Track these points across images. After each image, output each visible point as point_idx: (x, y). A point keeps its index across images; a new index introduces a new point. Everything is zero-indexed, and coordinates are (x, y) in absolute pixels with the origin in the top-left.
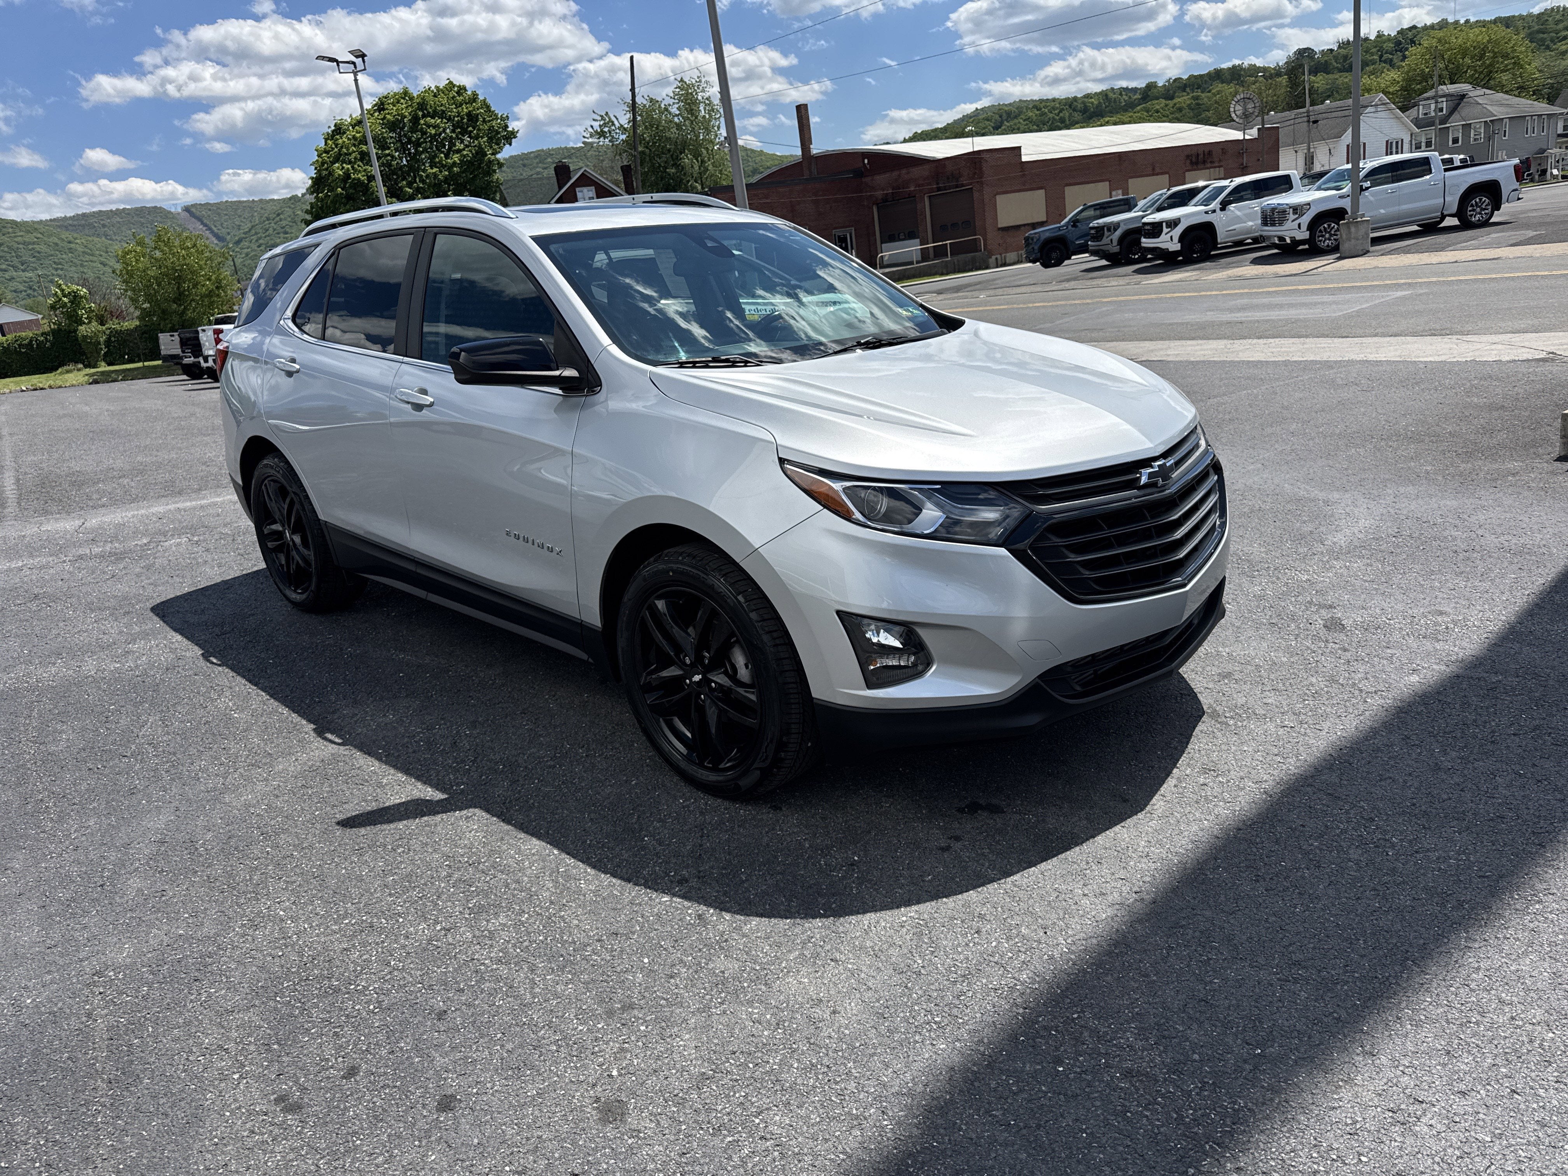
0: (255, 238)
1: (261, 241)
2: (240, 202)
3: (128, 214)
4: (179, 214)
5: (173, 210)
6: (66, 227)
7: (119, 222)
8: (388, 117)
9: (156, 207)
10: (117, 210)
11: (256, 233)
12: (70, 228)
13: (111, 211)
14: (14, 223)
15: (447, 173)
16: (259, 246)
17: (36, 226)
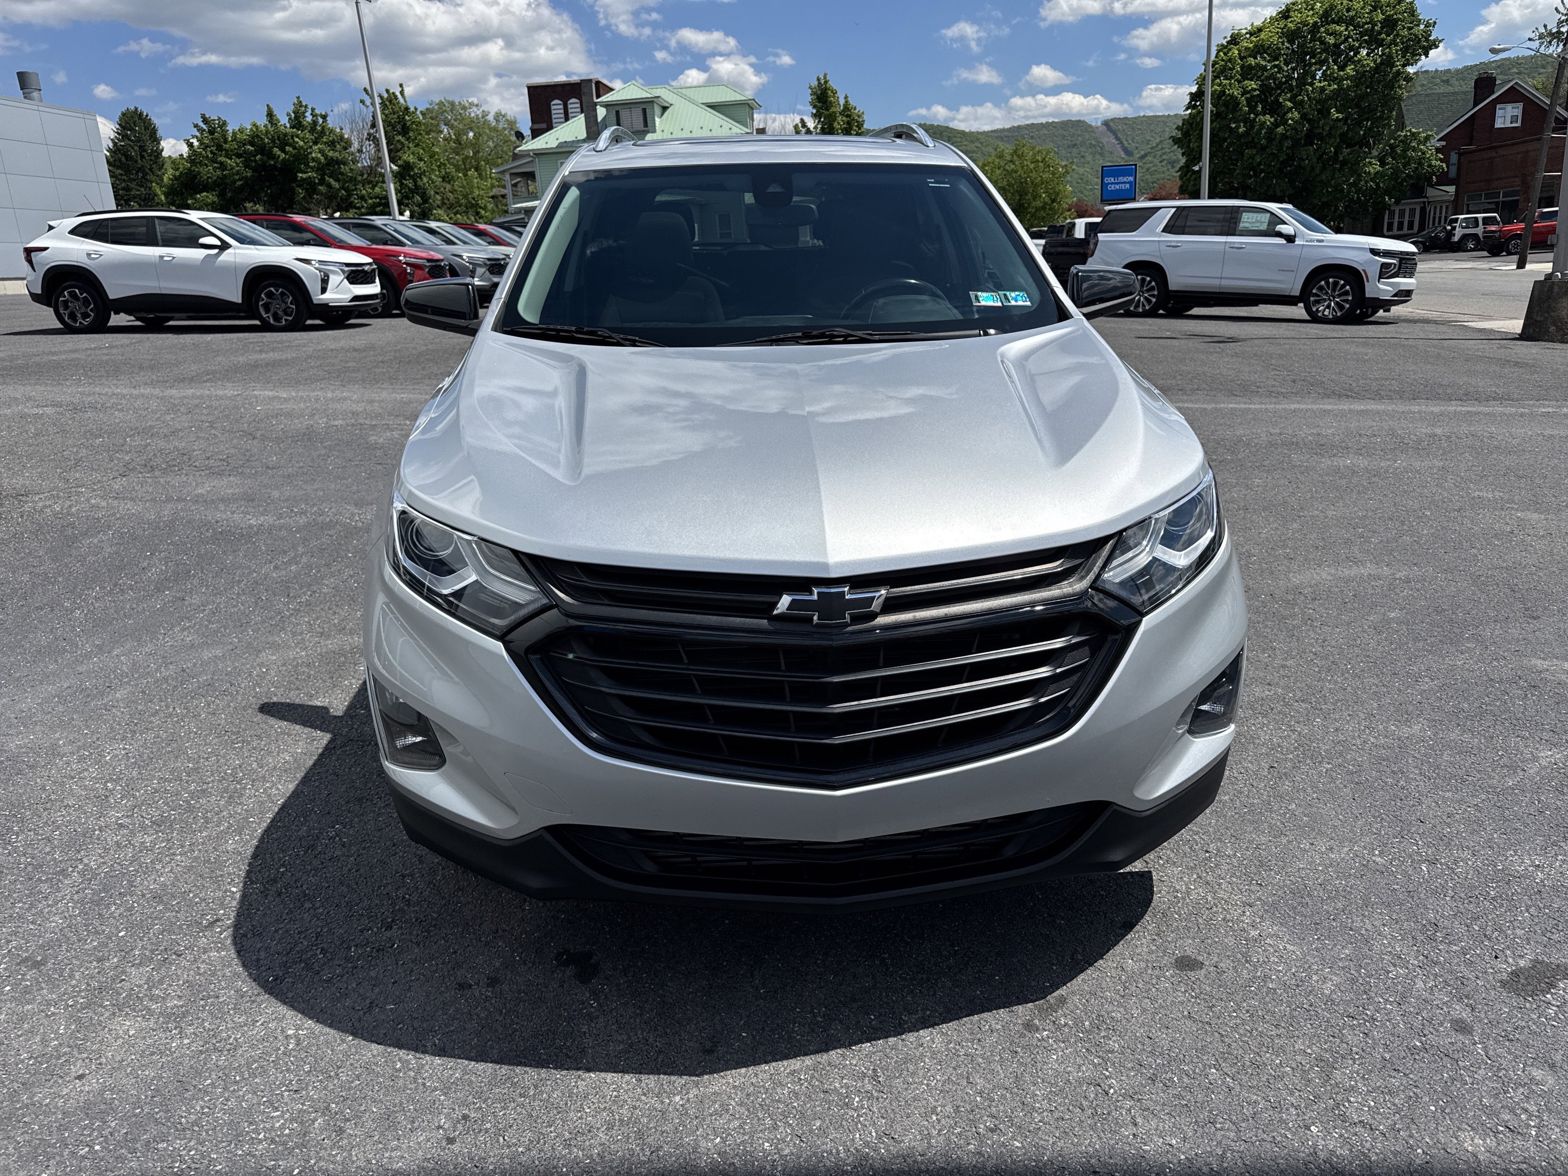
0: (1159, 153)
1: (1164, 157)
2: (1156, 117)
3: (1055, 127)
4: (1097, 128)
5: (1093, 124)
6: (1002, 138)
7: (1045, 135)
8: (1290, 25)
9: (1080, 121)
10: (1047, 123)
11: (1162, 149)
12: (1005, 139)
13: (1042, 124)
14: (963, 133)
15: (1336, 86)
16: (1161, 162)
17: (979, 136)
